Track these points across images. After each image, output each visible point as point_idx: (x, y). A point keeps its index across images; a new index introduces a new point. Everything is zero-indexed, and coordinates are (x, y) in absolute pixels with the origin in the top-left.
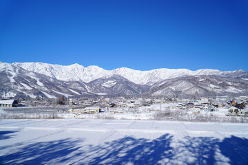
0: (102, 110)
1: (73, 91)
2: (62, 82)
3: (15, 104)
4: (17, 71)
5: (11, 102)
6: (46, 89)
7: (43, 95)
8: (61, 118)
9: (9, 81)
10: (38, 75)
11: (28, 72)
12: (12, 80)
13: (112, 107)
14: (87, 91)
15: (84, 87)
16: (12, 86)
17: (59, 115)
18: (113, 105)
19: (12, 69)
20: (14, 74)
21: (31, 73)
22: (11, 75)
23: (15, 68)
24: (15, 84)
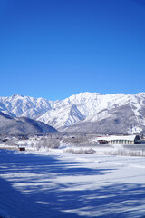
3: (138, 140)
4: (141, 102)
5: (133, 138)
9: (134, 115)
12: (137, 114)
16: (138, 120)
19: (136, 101)
20: (138, 107)
22: (135, 108)
23: (139, 99)
24: (140, 117)
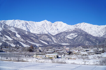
0: (60, 56)
1: (42, 42)
2: (34, 34)
6: (22, 40)
7: (20, 45)
8: (25, 61)
10: (17, 29)
11: (10, 27)
13: (69, 54)
14: (53, 41)
15: (51, 39)
17: (25, 59)
18: (70, 53)
21: (12, 28)
